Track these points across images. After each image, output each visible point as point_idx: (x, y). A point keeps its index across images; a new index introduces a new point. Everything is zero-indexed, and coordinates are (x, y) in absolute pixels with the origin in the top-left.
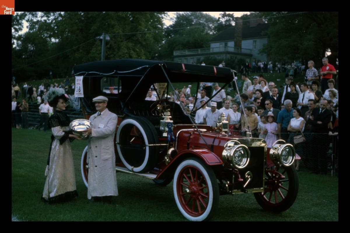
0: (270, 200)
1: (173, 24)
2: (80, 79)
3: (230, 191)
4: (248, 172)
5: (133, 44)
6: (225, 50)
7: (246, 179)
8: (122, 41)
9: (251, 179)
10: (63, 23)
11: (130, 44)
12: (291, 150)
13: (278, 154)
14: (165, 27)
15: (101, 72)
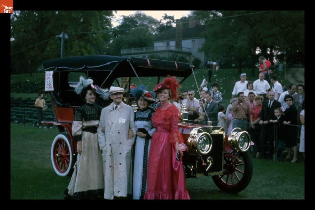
0: (227, 182)
1: (119, 25)
2: (49, 74)
3: (194, 174)
4: (210, 157)
5: (85, 44)
6: (167, 49)
7: (208, 164)
8: (74, 40)
9: (212, 163)
10: (19, 23)
11: (82, 43)
12: (247, 137)
13: (236, 140)
14: (113, 27)
15: (70, 67)
